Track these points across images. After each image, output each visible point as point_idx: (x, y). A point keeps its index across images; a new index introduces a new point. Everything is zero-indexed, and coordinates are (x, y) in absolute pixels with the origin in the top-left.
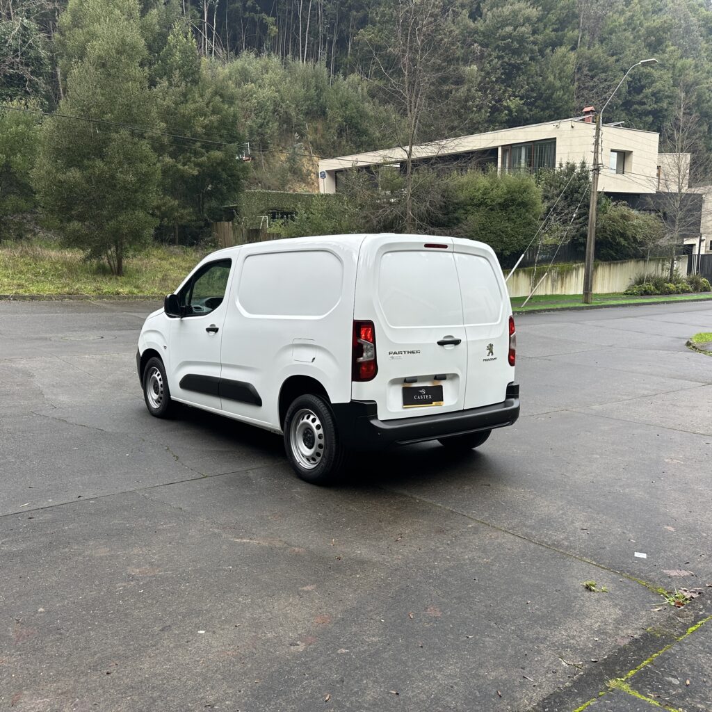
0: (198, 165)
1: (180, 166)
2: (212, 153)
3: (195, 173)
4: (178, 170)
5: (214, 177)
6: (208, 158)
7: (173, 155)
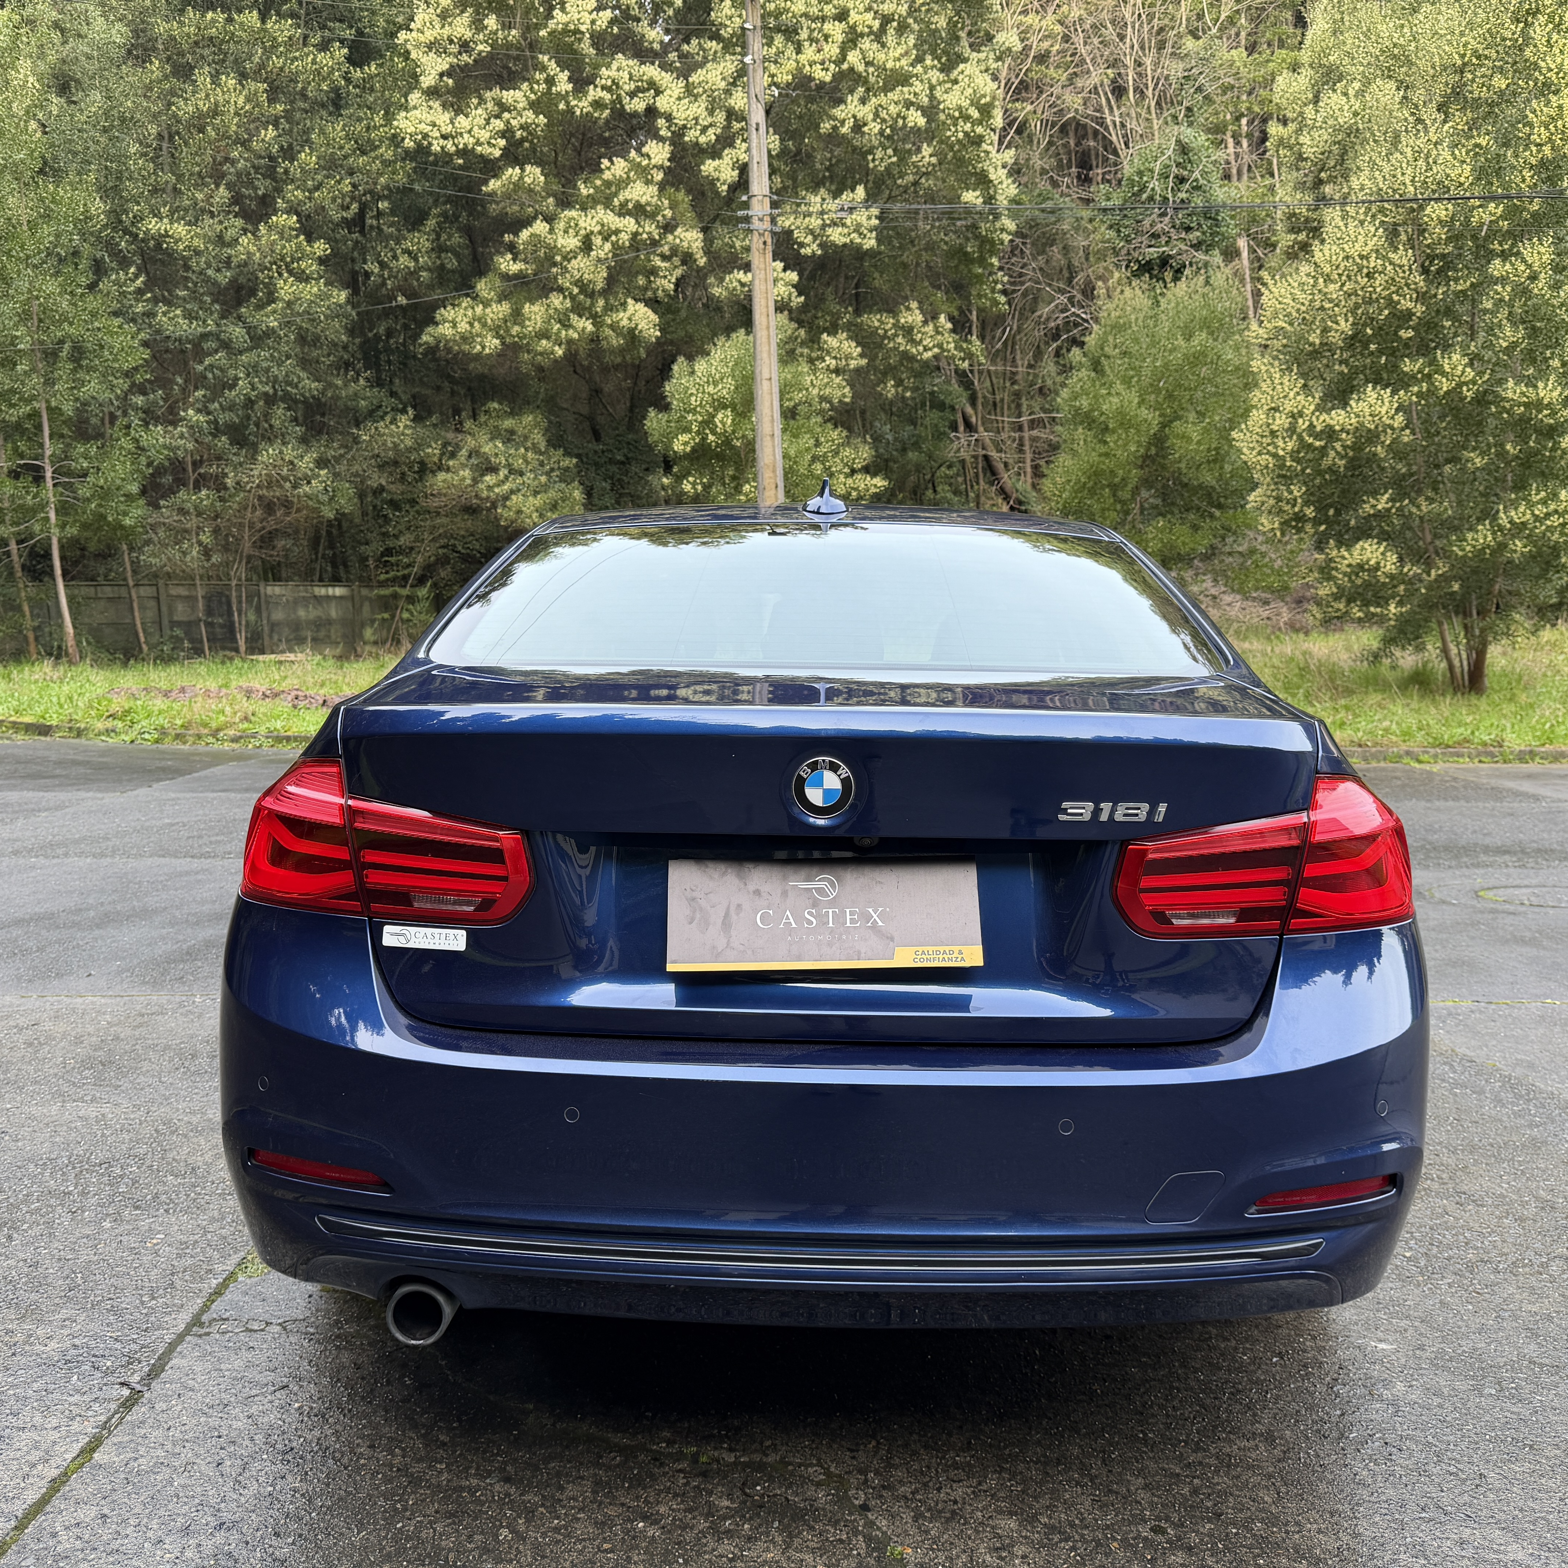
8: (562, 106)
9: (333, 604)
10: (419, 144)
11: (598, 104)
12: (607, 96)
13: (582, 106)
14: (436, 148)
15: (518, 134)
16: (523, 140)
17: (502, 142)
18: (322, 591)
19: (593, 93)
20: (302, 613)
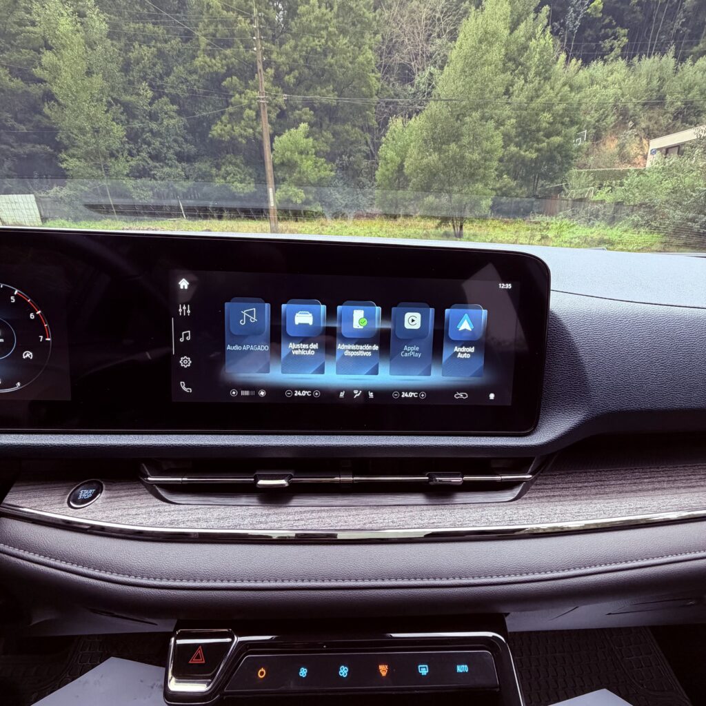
0: (538, 150)
1: (522, 153)
2: (552, 139)
3: (534, 156)
4: (520, 155)
5: (551, 159)
6: (548, 143)
7: (518, 145)
8: (242, 56)
14: (207, 70)
16: (232, 67)
17: (226, 68)
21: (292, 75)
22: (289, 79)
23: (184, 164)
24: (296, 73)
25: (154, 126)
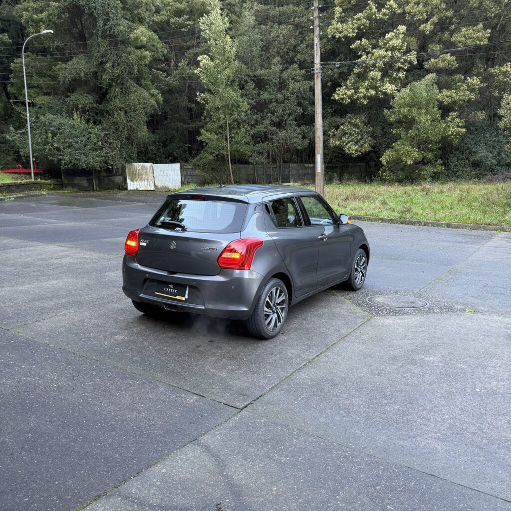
8: (374, 17)
9: (310, 169)
10: (332, 35)
11: (384, 14)
12: (387, 12)
13: (379, 16)
14: (337, 37)
15: (362, 27)
16: (363, 29)
17: (357, 31)
18: (307, 165)
19: (384, 10)
20: (301, 172)
21: (429, 23)
22: (426, 27)
23: (303, 127)
24: (435, 19)
25: (280, 96)
